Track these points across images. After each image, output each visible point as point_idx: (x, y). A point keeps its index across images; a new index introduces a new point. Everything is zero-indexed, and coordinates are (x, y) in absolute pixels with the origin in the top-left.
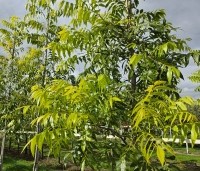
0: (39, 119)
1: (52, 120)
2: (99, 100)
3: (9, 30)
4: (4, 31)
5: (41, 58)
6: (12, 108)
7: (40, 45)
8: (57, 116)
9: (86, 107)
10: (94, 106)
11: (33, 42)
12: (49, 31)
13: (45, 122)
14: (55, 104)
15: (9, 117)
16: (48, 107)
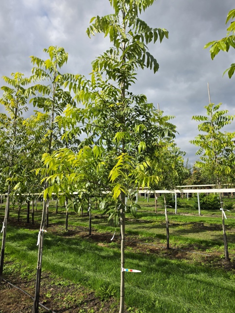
0: (48, 178)
1: (58, 179)
2: (94, 164)
3: (11, 87)
4: (6, 89)
5: (47, 122)
6: (18, 171)
7: (47, 109)
8: (62, 176)
9: (84, 169)
10: (90, 168)
11: (40, 106)
12: (56, 95)
13: (53, 181)
14: (60, 167)
15: (15, 179)
16: (55, 169)
